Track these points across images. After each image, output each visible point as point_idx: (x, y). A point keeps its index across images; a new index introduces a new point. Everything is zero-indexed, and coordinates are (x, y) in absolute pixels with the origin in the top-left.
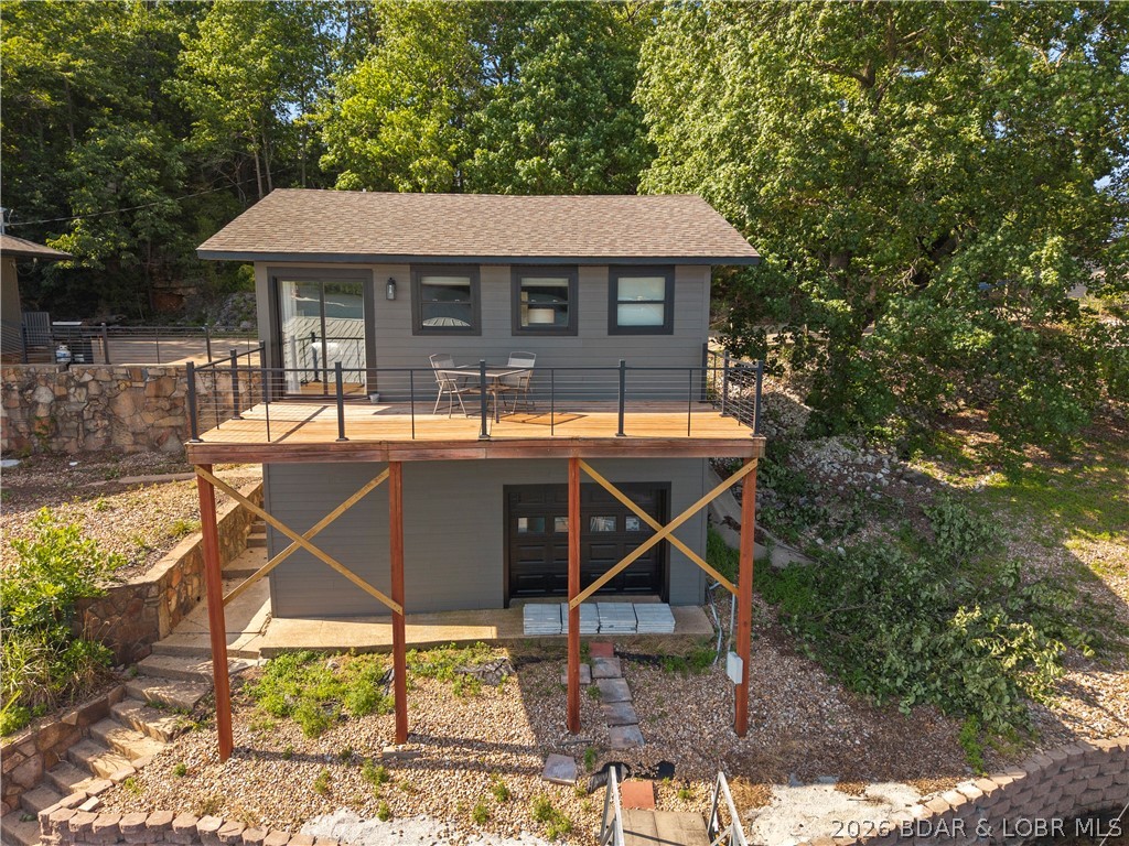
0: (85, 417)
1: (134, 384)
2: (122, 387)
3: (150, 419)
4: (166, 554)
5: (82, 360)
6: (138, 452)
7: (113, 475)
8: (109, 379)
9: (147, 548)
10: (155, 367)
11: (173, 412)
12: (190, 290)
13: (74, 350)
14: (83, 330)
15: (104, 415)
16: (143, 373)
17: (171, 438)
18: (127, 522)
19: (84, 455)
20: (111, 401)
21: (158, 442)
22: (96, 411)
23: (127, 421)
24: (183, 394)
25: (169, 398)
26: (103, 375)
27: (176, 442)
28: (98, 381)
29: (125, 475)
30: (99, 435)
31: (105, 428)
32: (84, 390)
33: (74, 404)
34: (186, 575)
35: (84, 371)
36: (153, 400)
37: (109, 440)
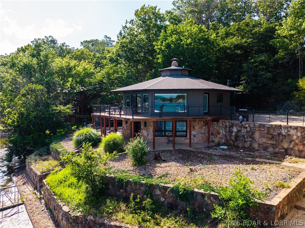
0: (245, 137)
1: (261, 129)
2: (257, 129)
3: (264, 140)
4: (277, 194)
5: (246, 120)
6: (259, 150)
7: (253, 157)
8: (253, 127)
9: (269, 189)
10: (268, 124)
11: (272, 139)
12: (272, 100)
13: (243, 117)
14: (247, 112)
15: (250, 137)
16: (264, 126)
17: (271, 147)
18: (261, 176)
19: (244, 148)
20: (253, 133)
21: (266, 148)
22: (248, 136)
23: (257, 140)
24: (277, 134)
25: (271, 134)
26: (252, 125)
27: (272, 149)
28: (250, 127)
29: (257, 158)
30: (248, 143)
31: (250, 141)
32: (246, 129)
33: (243, 133)
34: (284, 205)
35: (246, 124)
36: (266, 134)
37: (251, 145)
